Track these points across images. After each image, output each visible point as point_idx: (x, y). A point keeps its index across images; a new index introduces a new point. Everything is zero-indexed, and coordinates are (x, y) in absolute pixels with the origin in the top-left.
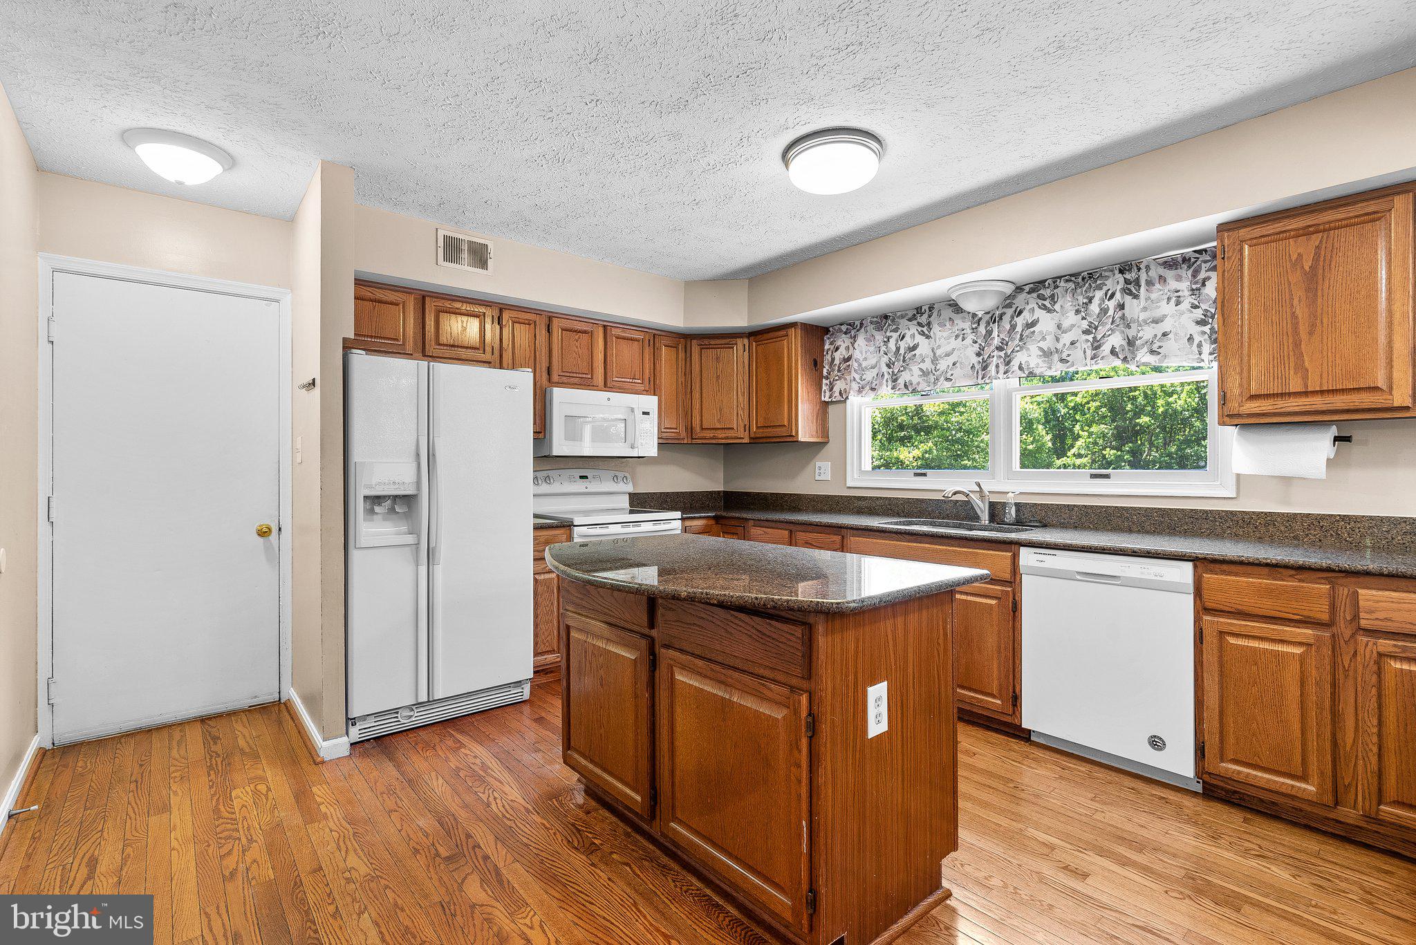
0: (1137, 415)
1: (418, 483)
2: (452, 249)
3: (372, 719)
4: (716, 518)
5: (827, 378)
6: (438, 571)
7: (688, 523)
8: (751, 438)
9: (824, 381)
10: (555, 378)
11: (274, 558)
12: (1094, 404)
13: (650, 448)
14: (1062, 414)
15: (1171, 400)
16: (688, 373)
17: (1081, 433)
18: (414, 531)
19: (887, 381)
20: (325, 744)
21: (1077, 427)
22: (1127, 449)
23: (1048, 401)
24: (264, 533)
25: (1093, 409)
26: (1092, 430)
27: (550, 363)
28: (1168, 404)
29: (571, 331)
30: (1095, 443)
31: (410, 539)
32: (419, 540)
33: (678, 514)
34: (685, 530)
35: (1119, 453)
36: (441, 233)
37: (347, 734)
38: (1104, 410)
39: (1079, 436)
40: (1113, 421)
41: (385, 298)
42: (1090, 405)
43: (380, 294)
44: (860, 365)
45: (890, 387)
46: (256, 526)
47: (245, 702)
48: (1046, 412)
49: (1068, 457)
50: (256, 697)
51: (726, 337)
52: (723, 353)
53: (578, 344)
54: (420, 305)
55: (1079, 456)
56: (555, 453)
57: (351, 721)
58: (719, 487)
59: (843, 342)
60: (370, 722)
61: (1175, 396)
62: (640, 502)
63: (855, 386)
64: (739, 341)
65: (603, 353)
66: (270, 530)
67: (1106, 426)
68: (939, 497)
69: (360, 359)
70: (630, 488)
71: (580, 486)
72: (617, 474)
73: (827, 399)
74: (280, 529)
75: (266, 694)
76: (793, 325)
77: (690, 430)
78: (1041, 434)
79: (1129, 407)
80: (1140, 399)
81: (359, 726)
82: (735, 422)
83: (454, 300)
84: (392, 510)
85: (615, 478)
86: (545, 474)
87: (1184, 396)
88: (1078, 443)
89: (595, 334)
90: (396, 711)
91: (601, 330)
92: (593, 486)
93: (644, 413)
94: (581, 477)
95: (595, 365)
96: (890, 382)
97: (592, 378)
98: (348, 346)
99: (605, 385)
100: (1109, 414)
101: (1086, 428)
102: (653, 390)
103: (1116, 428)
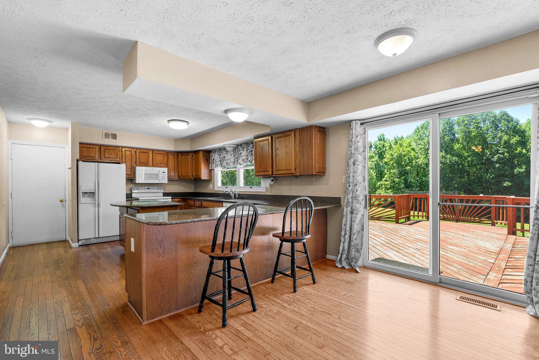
0: (406, 166)
1: (95, 190)
2: (107, 136)
3: (85, 240)
4: (182, 198)
5: (211, 163)
6: (101, 209)
7: (174, 200)
8: (194, 178)
9: (210, 164)
10: (138, 164)
11: (64, 207)
12: (391, 162)
13: (166, 181)
14: (381, 165)
15: (417, 160)
16: (178, 162)
17: (387, 172)
18: (95, 200)
19: (219, 165)
20: (73, 244)
21: (386, 170)
22: (403, 178)
23: (376, 161)
24: (61, 201)
25: (391, 164)
26: (391, 171)
27: (136, 160)
28: (416, 162)
29: (141, 152)
30: (392, 176)
31: (93, 202)
32: (95, 202)
33: (171, 197)
34: (172, 201)
35: (400, 180)
36: (104, 132)
37: (78, 242)
38: (395, 164)
39: (386, 174)
40: (399, 168)
41: (90, 147)
42: (390, 162)
43: (89, 146)
44: (216, 161)
45: (220, 166)
46: (60, 200)
47: (57, 240)
48: (375, 164)
49: (383, 181)
50: (60, 239)
51: (187, 153)
52: (187, 157)
53: (144, 156)
54: (100, 148)
55: (386, 181)
56: (137, 182)
57: (79, 240)
58: (193, 191)
59: (213, 154)
60: (84, 241)
61: (419, 159)
62: (165, 194)
63: (215, 166)
64: (191, 153)
65: (152, 157)
66: (63, 200)
67: (396, 170)
68: (222, 192)
69: (81, 163)
70: (163, 191)
71: (147, 191)
72: (159, 187)
73: (211, 169)
74: (65, 200)
75: (63, 238)
76: (200, 150)
77: (178, 176)
78: (372, 173)
79: (403, 163)
80: (407, 160)
81: (81, 241)
82: (190, 174)
83: (108, 147)
84: (89, 196)
85: (158, 189)
86: (137, 187)
87: (422, 159)
88: (386, 176)
89: (149, 153)
90: (90, 239)
91: (151, 152)
92: (151, 191)
93: (163, 172)
94: (148, 188)
95: (149, 160)
96: (220, 165)
97: (148, 164)
98: (77, 161)
99: (152, 165)
100: (397, 166)
101: (389, 171)
102: (167, 165)
103: (399, 171)
